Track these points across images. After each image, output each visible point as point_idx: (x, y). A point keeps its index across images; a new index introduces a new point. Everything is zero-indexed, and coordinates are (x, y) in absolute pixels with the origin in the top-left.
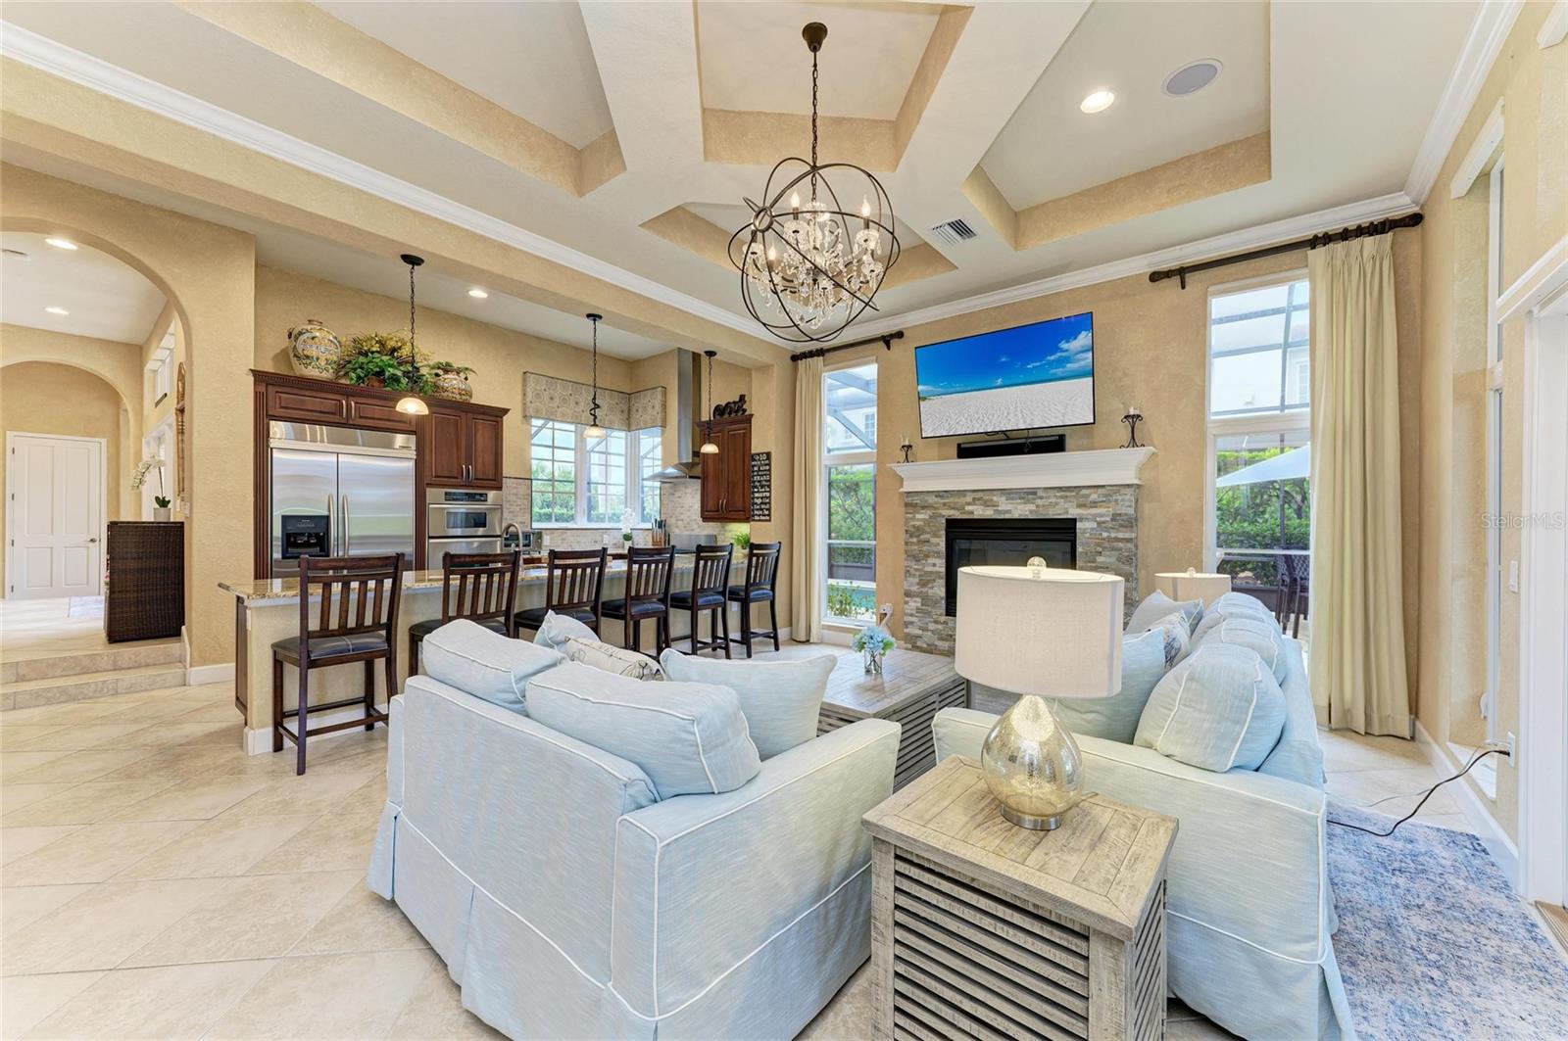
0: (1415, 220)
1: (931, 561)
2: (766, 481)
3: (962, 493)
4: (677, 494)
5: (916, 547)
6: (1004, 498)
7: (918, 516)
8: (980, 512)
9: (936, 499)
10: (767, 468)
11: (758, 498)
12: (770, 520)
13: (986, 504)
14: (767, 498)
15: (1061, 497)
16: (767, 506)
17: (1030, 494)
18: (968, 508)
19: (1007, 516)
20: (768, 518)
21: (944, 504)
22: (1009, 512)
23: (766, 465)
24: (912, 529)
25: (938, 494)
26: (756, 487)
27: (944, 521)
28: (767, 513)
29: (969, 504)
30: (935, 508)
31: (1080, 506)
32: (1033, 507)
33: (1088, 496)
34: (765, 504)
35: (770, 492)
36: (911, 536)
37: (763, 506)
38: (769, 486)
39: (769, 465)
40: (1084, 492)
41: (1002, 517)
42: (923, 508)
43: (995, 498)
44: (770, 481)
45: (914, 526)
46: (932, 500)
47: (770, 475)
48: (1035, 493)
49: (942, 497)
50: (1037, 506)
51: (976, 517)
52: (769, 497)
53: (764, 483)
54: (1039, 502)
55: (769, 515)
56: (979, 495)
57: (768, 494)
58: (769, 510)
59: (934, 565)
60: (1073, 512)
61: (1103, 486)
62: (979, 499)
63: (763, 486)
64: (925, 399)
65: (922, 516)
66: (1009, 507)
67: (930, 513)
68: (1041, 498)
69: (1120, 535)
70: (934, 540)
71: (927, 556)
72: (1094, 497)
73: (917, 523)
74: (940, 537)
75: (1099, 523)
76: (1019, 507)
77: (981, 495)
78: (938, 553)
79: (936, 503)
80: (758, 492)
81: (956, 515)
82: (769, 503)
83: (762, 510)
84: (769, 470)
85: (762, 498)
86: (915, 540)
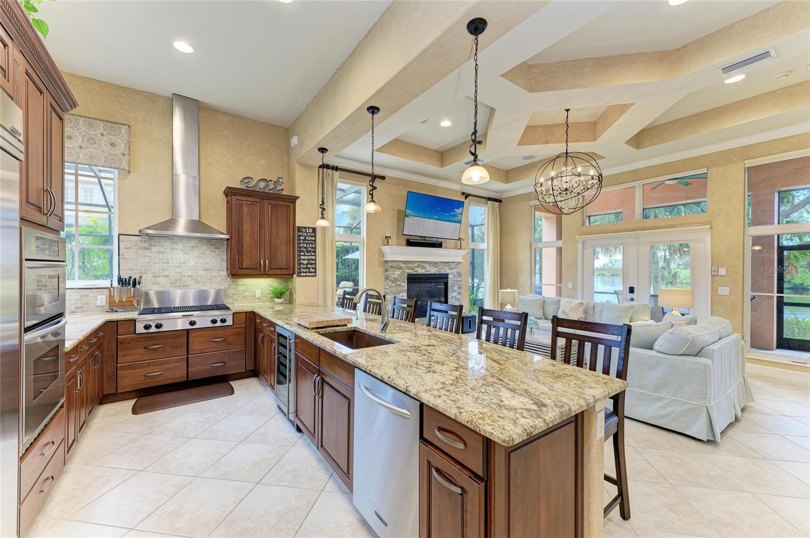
0: (500, 201)
1: (401, 294)
2: (312, 248)
3: (414, 262)
4: (154, 249)
5: (395, 288)
6: (428, 265)
7: (396, 273)
8: (421, 271)
9: (403, 265)
10: (313, 238)
11: (304, 260)
12: (315, 276)
13: (423, 268)
14: (313, 260)
15: (445, 266)
16: (314, 266)
17: (435, 264)
18: (416, 269)
19: (429, 273)
20: (314, 274)
21: (407, 267)
22: (430, 271)
23: (312, 236)
24: (393, 279)
25: (404, 262)
26: (303, 252)
27: (407, 275)
28: (313, 270)
29: (416, 267)
30: (403, 269)
31: (450, 269)
32: (436, 269)
33: (451, 265)
34: (312, 264)
35: (315, 256)
36: (393, 283)
37: (309, 266)
38: (315, 252)
39: (315, 236)
40: (451, 264)
41: (427, 273)
42: (398, 269)
43: (425, 265)
44: (315, 248)
45: (394, 278)
46: (402, 265)
47: (315, 244)
48: (437, 264)
49: (406, 264)
50: (438, 269)
51: (419, 273)
52: (315, 260)
53: (310, 249)
54: (438, 267)
55: (315, 272)
56: (420, 264)
57: (314, 258)
58: (315, 268)
59: (403, 296)
60: (448, 271)
61: (454, 262)
62: (420, 265)
63: (308, 252)
64: (407, 216)
65: (398, 272)
66: (430, 269)
67: (401, 271)
68: (439, 266)
69: (459, 280)
70: (402, 284)
71: (400, 292)
72: (453, 266)
73: (395, 276)
74: (404, 282)
75: (454, 275)
76: (433, 269)
77: (421, 264)
78: (404, 290)
79: (404, 266)
80: (305, 255)
81: (412, 272)
82: (315, 264)
83: (309, 268)
84: (315, 240)
85: (308, 260)
86: (394, 285)
